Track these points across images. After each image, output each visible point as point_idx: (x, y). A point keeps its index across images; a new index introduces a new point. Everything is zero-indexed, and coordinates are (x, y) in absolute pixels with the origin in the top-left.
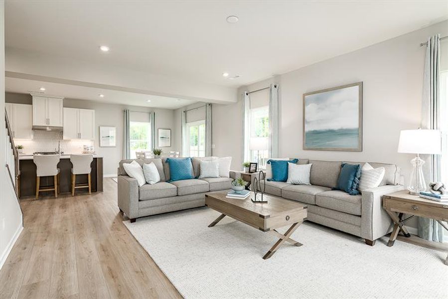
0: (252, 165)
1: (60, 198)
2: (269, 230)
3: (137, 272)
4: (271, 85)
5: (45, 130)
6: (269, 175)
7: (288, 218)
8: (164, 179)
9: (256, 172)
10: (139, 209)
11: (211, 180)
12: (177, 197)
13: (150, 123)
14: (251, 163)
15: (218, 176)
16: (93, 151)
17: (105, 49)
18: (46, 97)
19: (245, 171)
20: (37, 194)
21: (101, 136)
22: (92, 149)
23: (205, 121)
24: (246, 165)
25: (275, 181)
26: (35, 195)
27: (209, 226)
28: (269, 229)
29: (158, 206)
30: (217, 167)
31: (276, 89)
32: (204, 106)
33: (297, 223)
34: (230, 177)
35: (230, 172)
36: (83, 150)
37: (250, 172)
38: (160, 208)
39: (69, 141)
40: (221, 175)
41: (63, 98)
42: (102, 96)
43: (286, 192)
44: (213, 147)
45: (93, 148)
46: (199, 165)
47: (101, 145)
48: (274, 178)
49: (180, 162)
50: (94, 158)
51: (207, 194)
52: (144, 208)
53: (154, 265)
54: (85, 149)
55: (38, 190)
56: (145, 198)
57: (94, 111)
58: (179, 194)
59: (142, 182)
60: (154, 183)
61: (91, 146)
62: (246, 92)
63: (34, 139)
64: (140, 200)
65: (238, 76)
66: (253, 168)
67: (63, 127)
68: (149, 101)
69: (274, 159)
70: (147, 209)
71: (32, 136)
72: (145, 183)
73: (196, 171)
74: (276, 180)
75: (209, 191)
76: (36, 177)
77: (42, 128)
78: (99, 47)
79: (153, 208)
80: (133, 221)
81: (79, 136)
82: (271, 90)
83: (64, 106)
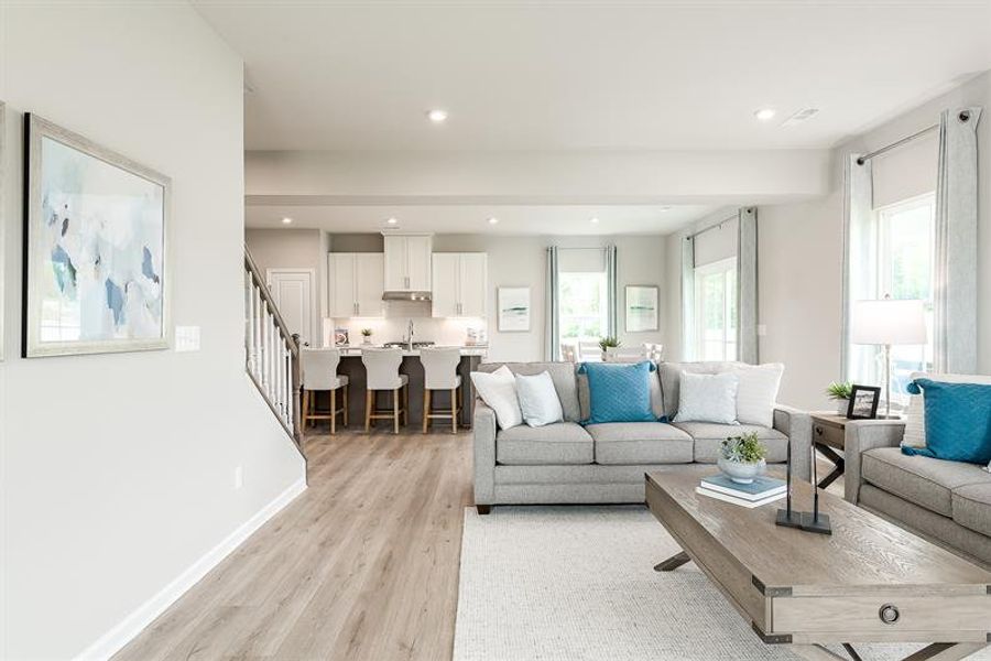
0: (859, 392)
1: (403, 435)
2: (786, 639)
3: (403, 646)
4: (944, 115)
5: (410, 299)
6: (916, 435)
7: (890, 613)
8: (575, 414)
9: (873, 416)
10: (495, 484)
11: (702, 431)
12: (594, 467)
13: (606, 274)
14: (856, 388)
15: (731, 418)
16: (485, 340)
17: (438, 116)
18: (405, 235)
19: (832, 410)
20: (367, 422)
21: (501, 310)
22: (482, 337)
23: (735, 258)
24: (840, 394)
25: (934, 455)
26: (364, 424)
27: (656, 568)
28: (790, 637)
29: (543, 484)
30: (730, 394)
31: (968, 126)
32: (734, 217)
33: (952, 644)
34: (774, 428)
35: (775, 410)
36: (465, 339)
37: (851, 416)
38: (548, 489)
39: (443, 319)
40: (744, 418)
41: (433, 234)
42: (493, 221)
43: (967, 506)
44: (760, 334)
45: (484, 333)
46: (677, 385)
47: (501, 329)
48: (932, 450)
49: (617, 374)
50: (462, 357)
51: (650, 471)
52: (508, 484)
53: (448, 640)
54: (469, 336)
55: (369, 416)
56: (510, 460)
57: (485, 255)
58: (598, 460)
59: (509, 420)
60: (539, 424)
61: (482, 331)
62: (854, 157)
63: (389, 317)
64: (497, 464)
65: (812, 112)
66: (863, 403)
67: (431, 294)
68: (595, 220)
69: (937, 377)
70: (516, 488)
71: (384, 312)
72: (520, 421)
73: (669, 400)
74: (940, 453)
75: (694, 462)
76: (366, 390)
77: (397, 295)
78: (428, 113)
79: (528, 487)
80: (484, 510)
81: (459, 310)
82: (944, 133)
83: (435, 251)
